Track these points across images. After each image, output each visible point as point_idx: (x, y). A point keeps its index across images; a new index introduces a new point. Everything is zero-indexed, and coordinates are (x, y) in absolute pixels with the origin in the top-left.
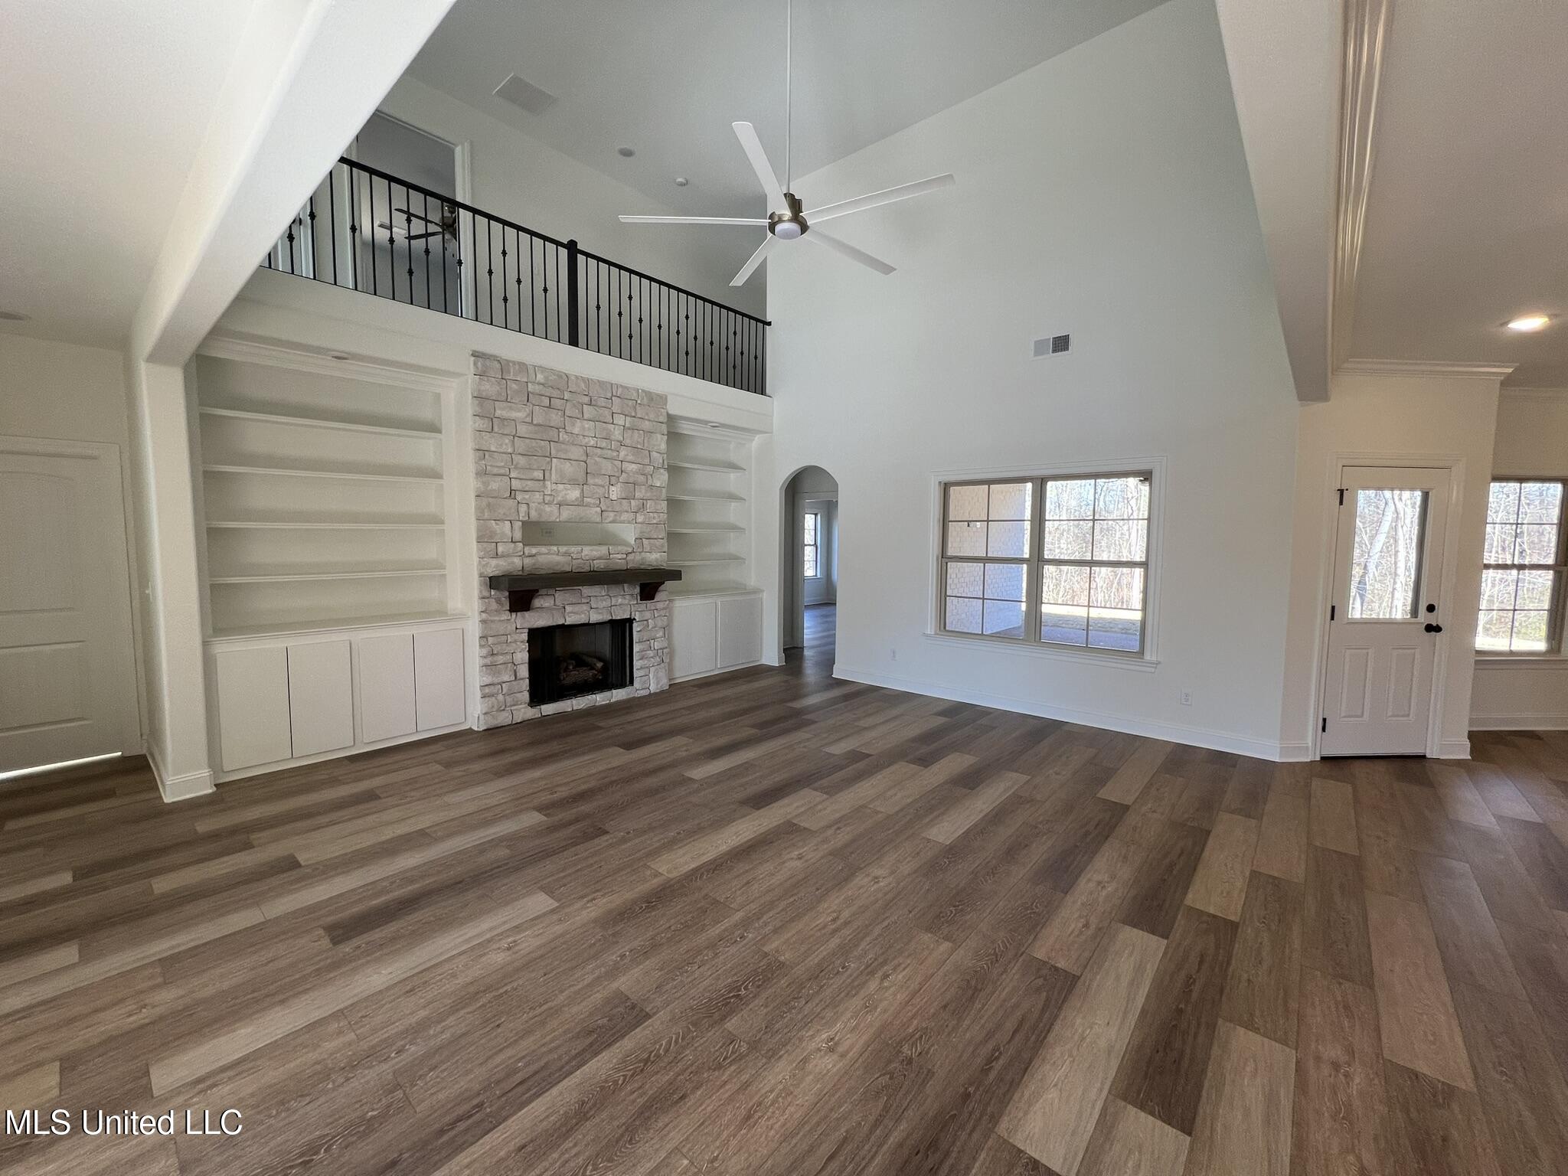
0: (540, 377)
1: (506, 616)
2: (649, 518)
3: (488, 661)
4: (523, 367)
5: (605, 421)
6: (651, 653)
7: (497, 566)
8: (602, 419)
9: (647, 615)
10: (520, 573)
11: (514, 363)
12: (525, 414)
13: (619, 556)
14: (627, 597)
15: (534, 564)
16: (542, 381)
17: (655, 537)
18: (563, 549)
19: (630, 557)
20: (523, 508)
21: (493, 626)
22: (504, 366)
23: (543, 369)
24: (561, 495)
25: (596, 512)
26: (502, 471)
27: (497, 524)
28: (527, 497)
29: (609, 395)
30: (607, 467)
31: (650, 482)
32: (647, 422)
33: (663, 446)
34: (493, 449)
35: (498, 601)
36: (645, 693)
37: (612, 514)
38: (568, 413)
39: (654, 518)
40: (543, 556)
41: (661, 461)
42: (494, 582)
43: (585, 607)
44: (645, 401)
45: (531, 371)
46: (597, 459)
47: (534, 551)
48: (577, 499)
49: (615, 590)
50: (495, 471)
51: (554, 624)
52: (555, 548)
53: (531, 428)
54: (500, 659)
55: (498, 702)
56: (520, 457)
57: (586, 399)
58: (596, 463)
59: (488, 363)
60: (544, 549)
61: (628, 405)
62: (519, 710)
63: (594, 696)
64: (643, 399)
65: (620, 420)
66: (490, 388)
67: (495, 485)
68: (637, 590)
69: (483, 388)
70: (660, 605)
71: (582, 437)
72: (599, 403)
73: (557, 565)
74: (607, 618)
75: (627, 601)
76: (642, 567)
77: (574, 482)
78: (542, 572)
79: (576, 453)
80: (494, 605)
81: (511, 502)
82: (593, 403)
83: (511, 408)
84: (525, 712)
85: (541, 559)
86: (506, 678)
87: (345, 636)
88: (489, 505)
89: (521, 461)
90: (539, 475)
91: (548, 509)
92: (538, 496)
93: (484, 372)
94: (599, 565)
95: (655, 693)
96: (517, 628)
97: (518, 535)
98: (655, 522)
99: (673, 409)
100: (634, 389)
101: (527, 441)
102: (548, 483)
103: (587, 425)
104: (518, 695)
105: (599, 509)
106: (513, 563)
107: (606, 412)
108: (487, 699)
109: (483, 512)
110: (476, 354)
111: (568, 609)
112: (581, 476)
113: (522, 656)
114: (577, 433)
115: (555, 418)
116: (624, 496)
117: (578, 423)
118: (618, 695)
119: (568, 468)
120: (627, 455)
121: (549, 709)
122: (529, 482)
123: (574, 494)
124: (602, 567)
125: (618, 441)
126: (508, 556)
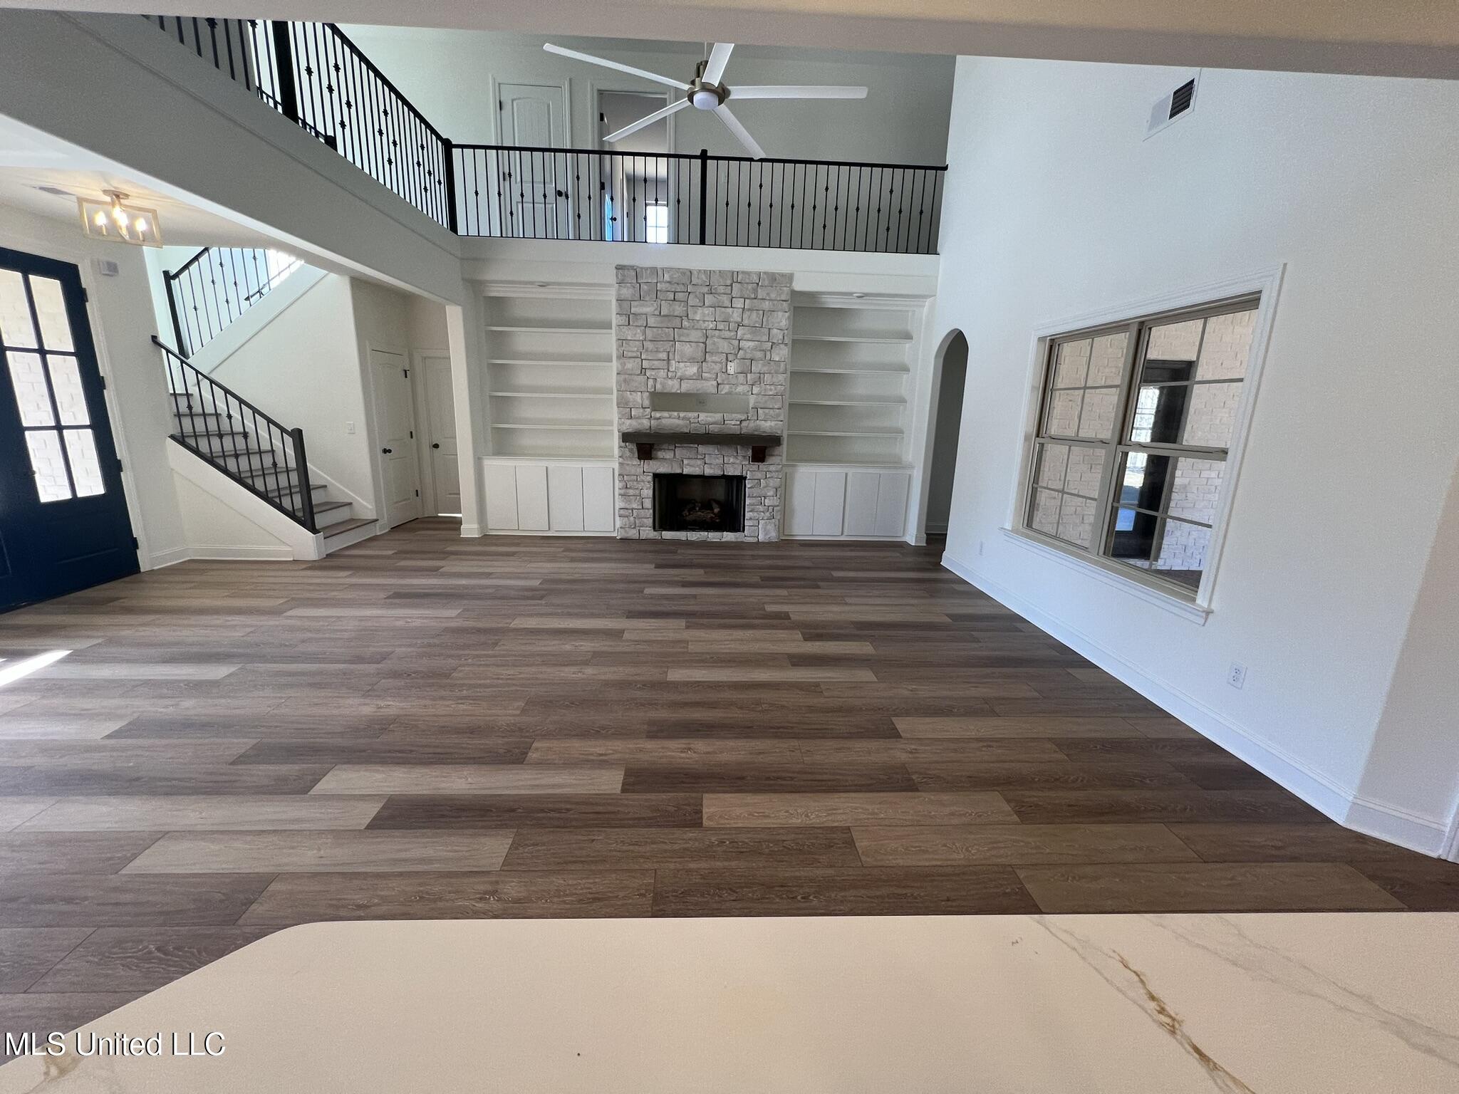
0: (667, 277)
1: (636, 462)
2: (765, 390)
3: (622, 492)
4: (654, 270)
5: (725, 306)
6: (761, 508)
7: (630, 425)
8: (720, 304)
9: (759, 475)
10: (648, 431)
11: (646, 269)
12: (654, 308)
13: (733, 423)
14: (740, 458)
15: (658, 426)
16: (668, 280)
17: (771, 407)
18: (682, 414)
19: (744, 424)
20: (651, 382)
21: (627, 468)
22: (637, 272)
23: (670, 269)
24: (680, 371)
25: (712, 385)
26: (635, 354)
27: (631, 394)
28: (653, 373)
29: (729, 282)
30: (724, 346)
31: (768, 357)
32: (767, 303)
33: (784, 323)
34: (629, 338)
35: (631, 451)
36: (755, 540)
37: (727, 386)
38: (690, 303)
39: (771, 390)
40: (666, 420)
41: (781, 337)
42: (626, 437)
43: (699, 462)
44: (766, 283)
45: (660, 273)
46: (716, 340)
47: (658, 415)
48: (694, 374)
49: (727, 451)
50: (630, 354)
51: (673, 472)
52: (676, 414)
53: (659, 319)
54: (631, 492)
55: (630, 523)
56: (649, 343)
57: (706, 289)
58: (714, 343)
59: (626, 272)
60: (666, 414)
61: (747, 289)
62: (644, 531)
63: (706, 533)
64: (764, 280)
65: (738, 303)
66: (627, 292)
67: (630, 365)
68: (750, 453)
69: (621, 292)
70: (772, 468)
71: (701, 322)
72: (719, 291)
73: (677, 427)
74: (719, 473)
75: (738, 462)
76: (756, 433)
77: (692, 360)
78: (666, 432)
79: (696, 335)
80: (628, 454)
81: (642, 378)
82: (713, 291)
83: (643, 305)
84: (648, 533)
85: (664, 421)
86: (635, 506)
87: (544, 464)
88: (625, 381)
89: (649, 345)
90: (664, 356)
91: (670, 382)
92: (662, 373)
93: (623, 280)
94: (714, 429)
95: (763, 543)
96: (644, 472)
97: (647, 403)
98: (771, 393)
99: (798, 286)
100: (755, 273)
101: (655, 330)
102: (673, 362)
103: (706, 311)
104: (645, 520)
105: (715, 383)
106: (643, 423)
107: (725, 298)
108: (622, 518)
109: (621, 387)
110: (619, 268)
111: (686, 462)
112: (700, 355)
113: (648, 492)
114: (698, 319)
115: (678, 309)
116: (739, 371)
117: (700, 311)
118: (728, 536)
119: (688, 349)
120: (744, 334)
121: (668, 535)
122: (656, 362)
123: (692, 370)
124: (716, 430)
125: (736, 322)
126: (639, 418)
